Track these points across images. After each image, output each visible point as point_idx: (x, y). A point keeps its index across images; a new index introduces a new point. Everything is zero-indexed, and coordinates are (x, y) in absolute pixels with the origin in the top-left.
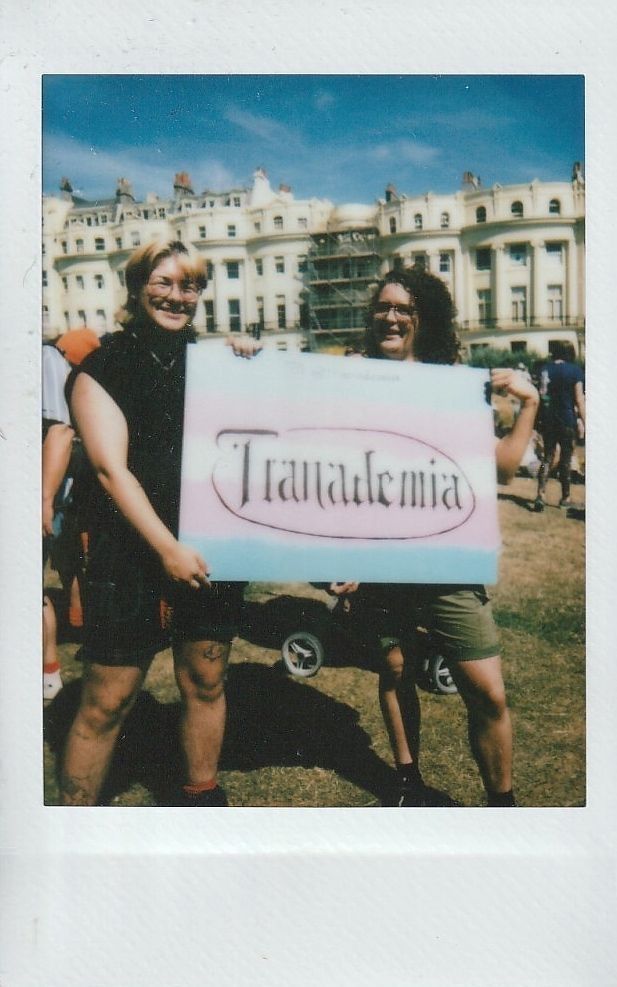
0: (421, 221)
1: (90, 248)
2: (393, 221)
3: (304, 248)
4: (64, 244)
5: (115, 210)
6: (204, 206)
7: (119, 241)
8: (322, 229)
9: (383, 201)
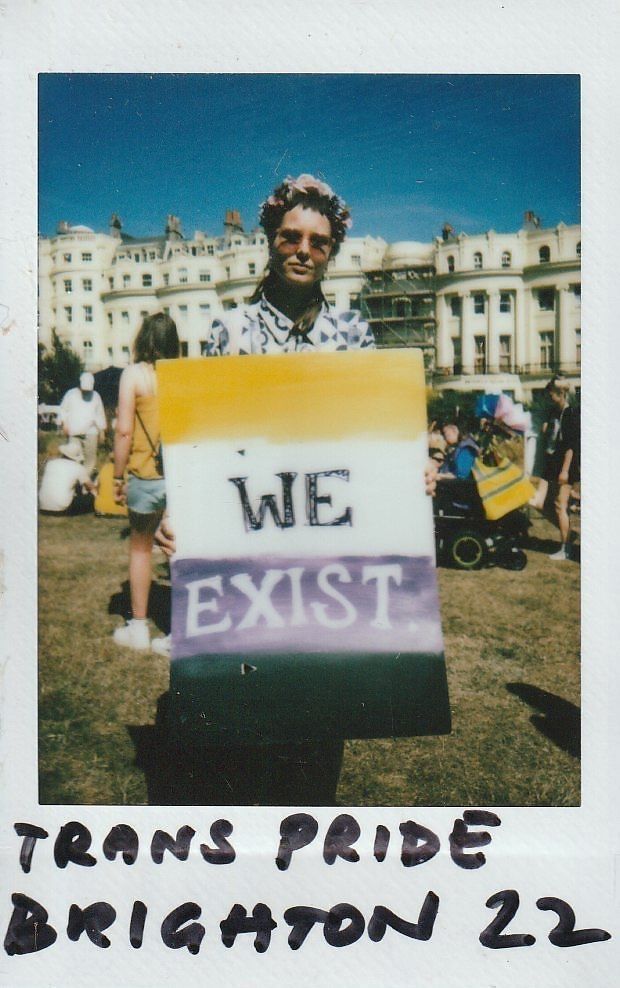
0: (481, 260)
1: (136, 283)
2: (451, 259)
3: (356, 285)
4: (111, 280)
5: (162, 248)
6: (254, 242)
7: (166, 276)
8: (377, 267)
9: (441, 240)
